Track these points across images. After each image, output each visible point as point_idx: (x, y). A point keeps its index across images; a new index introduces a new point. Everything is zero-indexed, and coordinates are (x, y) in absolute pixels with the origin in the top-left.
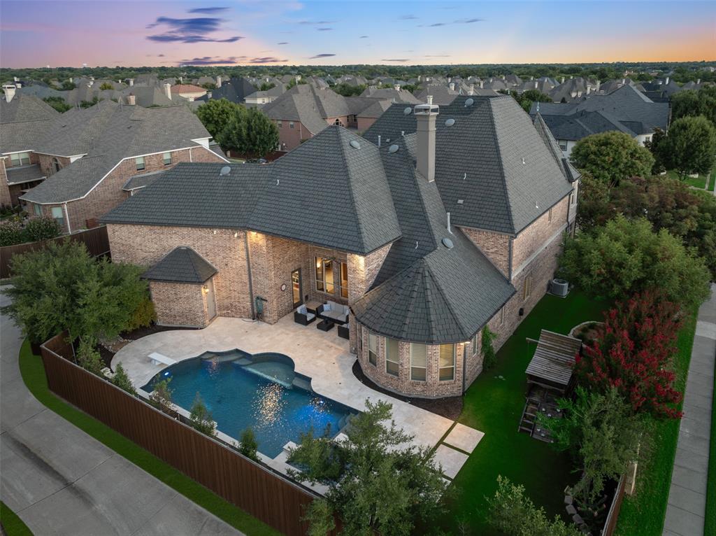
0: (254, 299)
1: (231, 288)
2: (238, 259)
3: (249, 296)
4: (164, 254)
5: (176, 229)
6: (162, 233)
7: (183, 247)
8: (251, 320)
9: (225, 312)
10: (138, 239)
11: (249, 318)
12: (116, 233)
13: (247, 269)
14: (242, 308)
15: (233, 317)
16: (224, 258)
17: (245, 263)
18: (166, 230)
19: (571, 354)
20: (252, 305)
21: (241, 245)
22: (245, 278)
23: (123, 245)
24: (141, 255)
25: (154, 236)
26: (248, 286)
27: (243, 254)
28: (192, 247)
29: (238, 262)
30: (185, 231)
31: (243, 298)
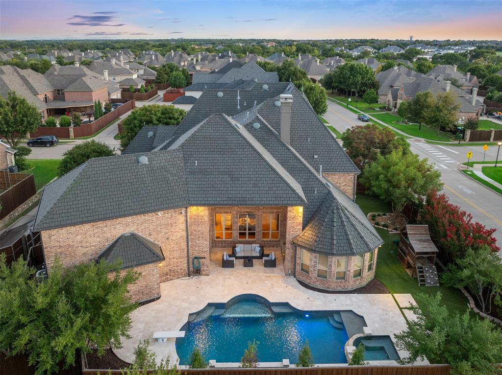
0: (191, 260)
1: (171, 257)
2: (179, 232)
3: (186, 258)
4: (107, 244)
5: (120, 220)
6: (106, 226)
7: (127, 233)
8: (188, 278)
9: (164, 278)
10: (79, 237)
11: (186, 276)
12: (53, 238)
13: (185, 237)
14: (179, 270)
15: (171, 280)
16: (166, 234)
17: (184, 233)
18: (109, 223)
19: (426, 234)
20: (188, 265)
21: (182, 218)
22: (184, 245)
23: (60, 247)
24: (81, 251)
25: (96, 231)
26: (186, 251)
27: (183, 226)
28: (136, 232)
29: (177, 233)
30: (129, 219)
31: (181, 262)
